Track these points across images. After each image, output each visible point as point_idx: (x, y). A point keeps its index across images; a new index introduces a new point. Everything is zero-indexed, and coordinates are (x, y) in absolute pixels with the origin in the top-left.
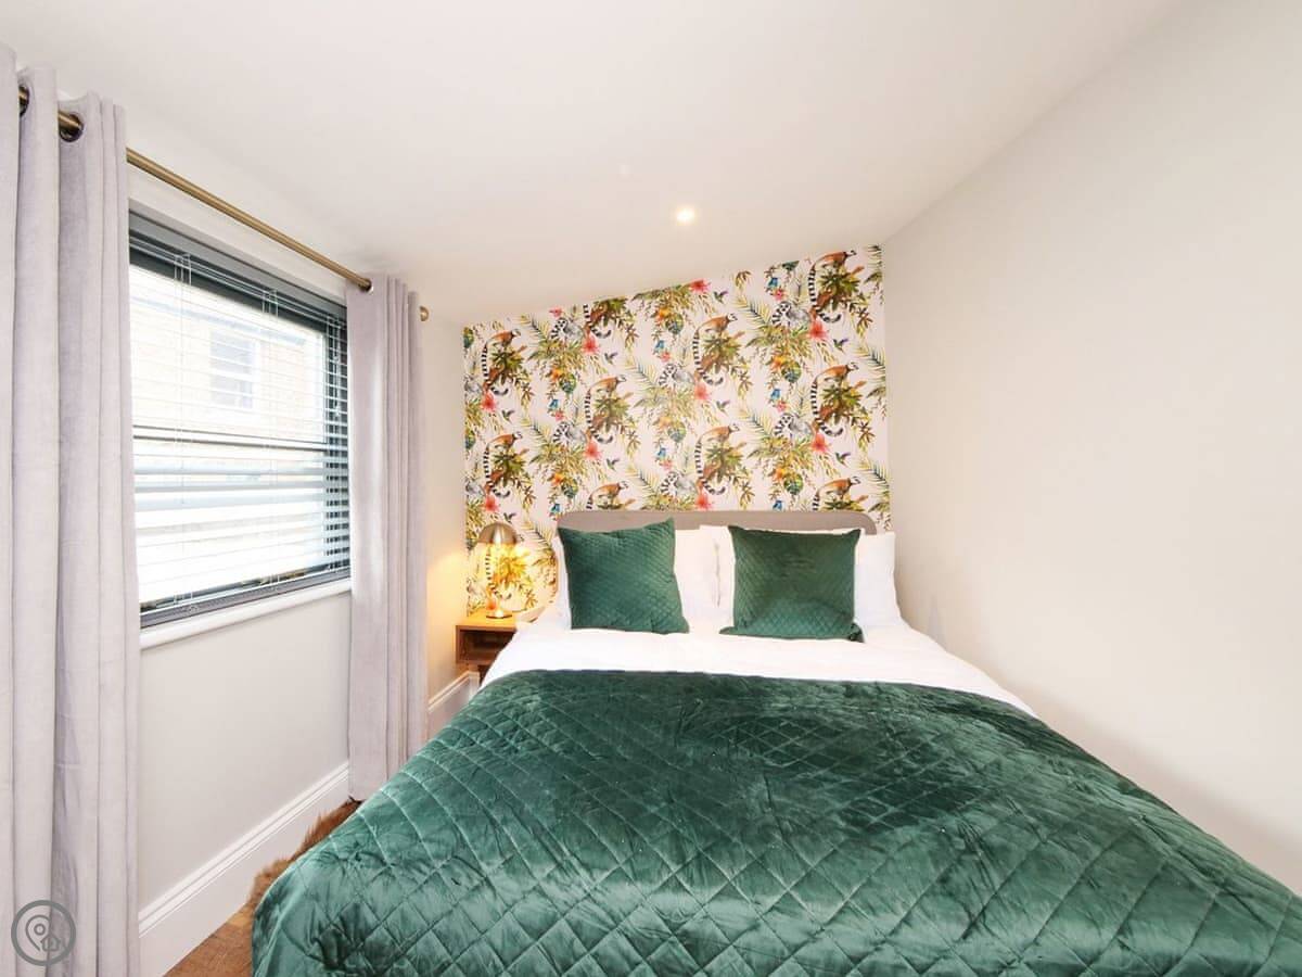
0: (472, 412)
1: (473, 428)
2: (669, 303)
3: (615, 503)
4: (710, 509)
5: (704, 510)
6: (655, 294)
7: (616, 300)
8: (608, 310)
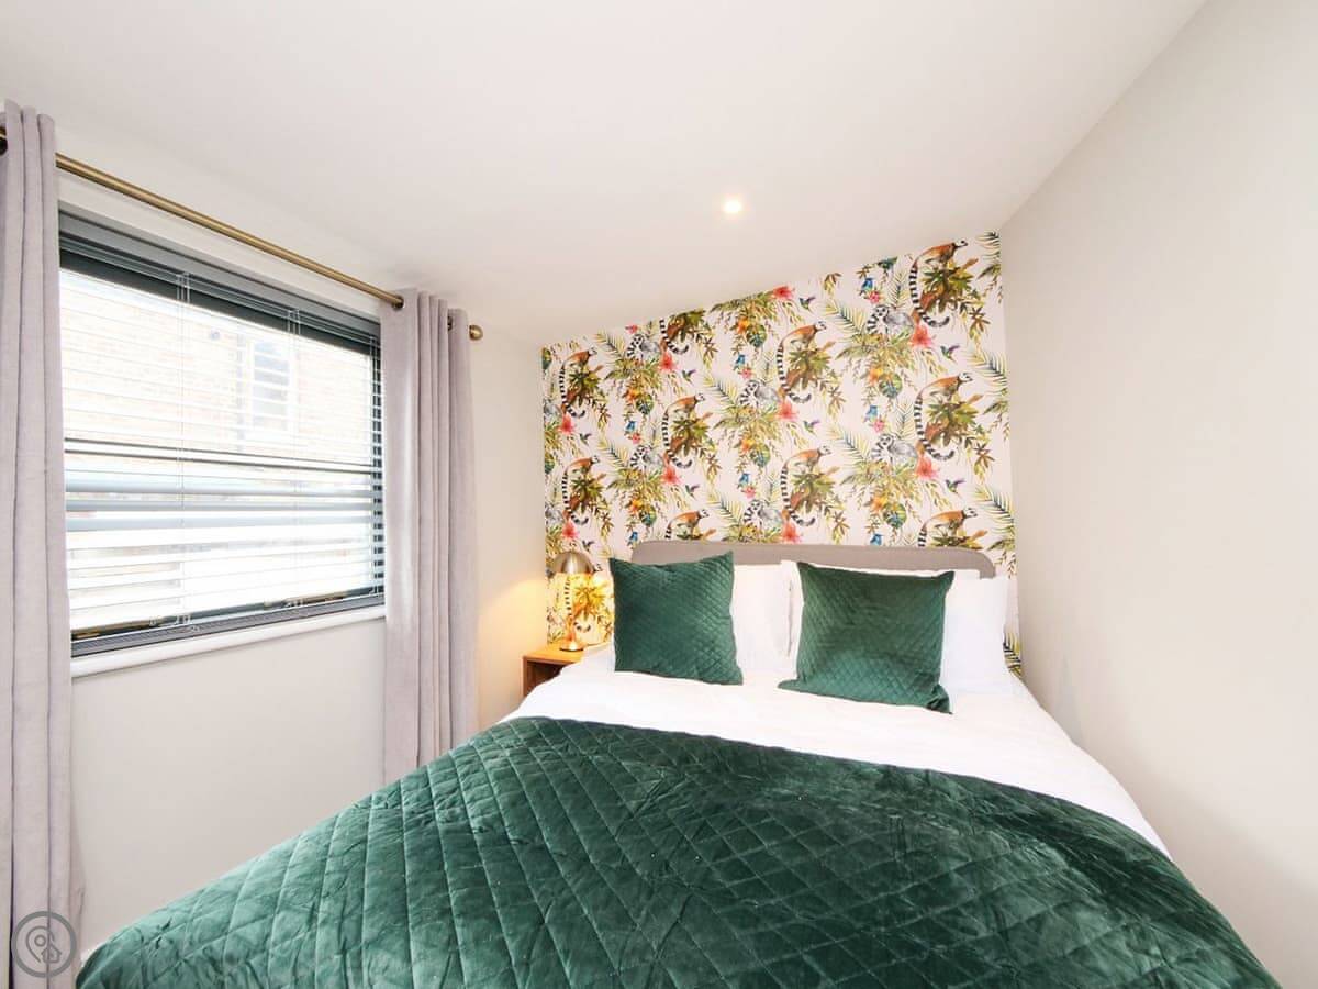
0: (551, 435)
1: (552, 452)
2: (749, 315)
3: (695, 533)
4: (799, 543)
5: (791, 542)
6: (735, 304)
7: (692, 313)
8: (684, 324)
